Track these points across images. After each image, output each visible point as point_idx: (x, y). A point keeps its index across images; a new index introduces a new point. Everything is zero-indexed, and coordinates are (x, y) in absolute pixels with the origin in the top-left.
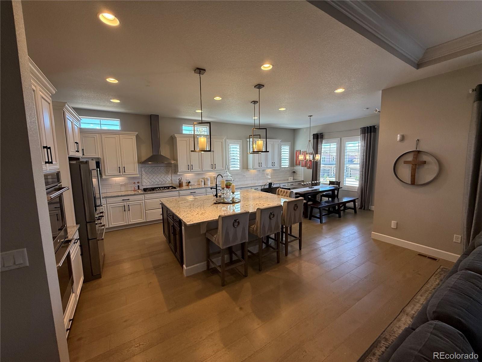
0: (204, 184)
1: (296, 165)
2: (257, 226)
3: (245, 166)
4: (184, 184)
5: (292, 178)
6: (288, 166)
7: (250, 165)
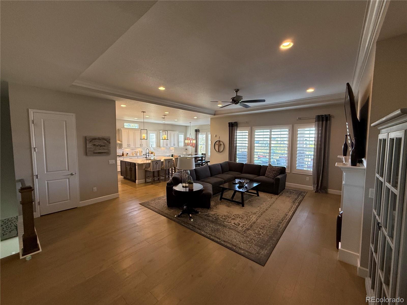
0: (136, 155)
1: (188, 145)
2: (164, 166)
3: (158, 146)
4: (125, 155)
5: (185, 152)
6: (183, 146)
7: (161, 145)
